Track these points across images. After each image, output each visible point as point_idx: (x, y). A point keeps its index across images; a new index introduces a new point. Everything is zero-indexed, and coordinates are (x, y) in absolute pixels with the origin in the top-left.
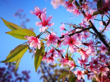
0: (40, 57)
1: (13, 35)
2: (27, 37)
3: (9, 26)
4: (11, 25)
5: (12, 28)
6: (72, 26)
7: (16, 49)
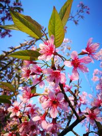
0: (29, 58)
1: (53, 18)
2: (52, 38)
3: (65, 7)
4: (68, 9)
5: (63, 11)
6: (76, 88)
7: (33, 22)
